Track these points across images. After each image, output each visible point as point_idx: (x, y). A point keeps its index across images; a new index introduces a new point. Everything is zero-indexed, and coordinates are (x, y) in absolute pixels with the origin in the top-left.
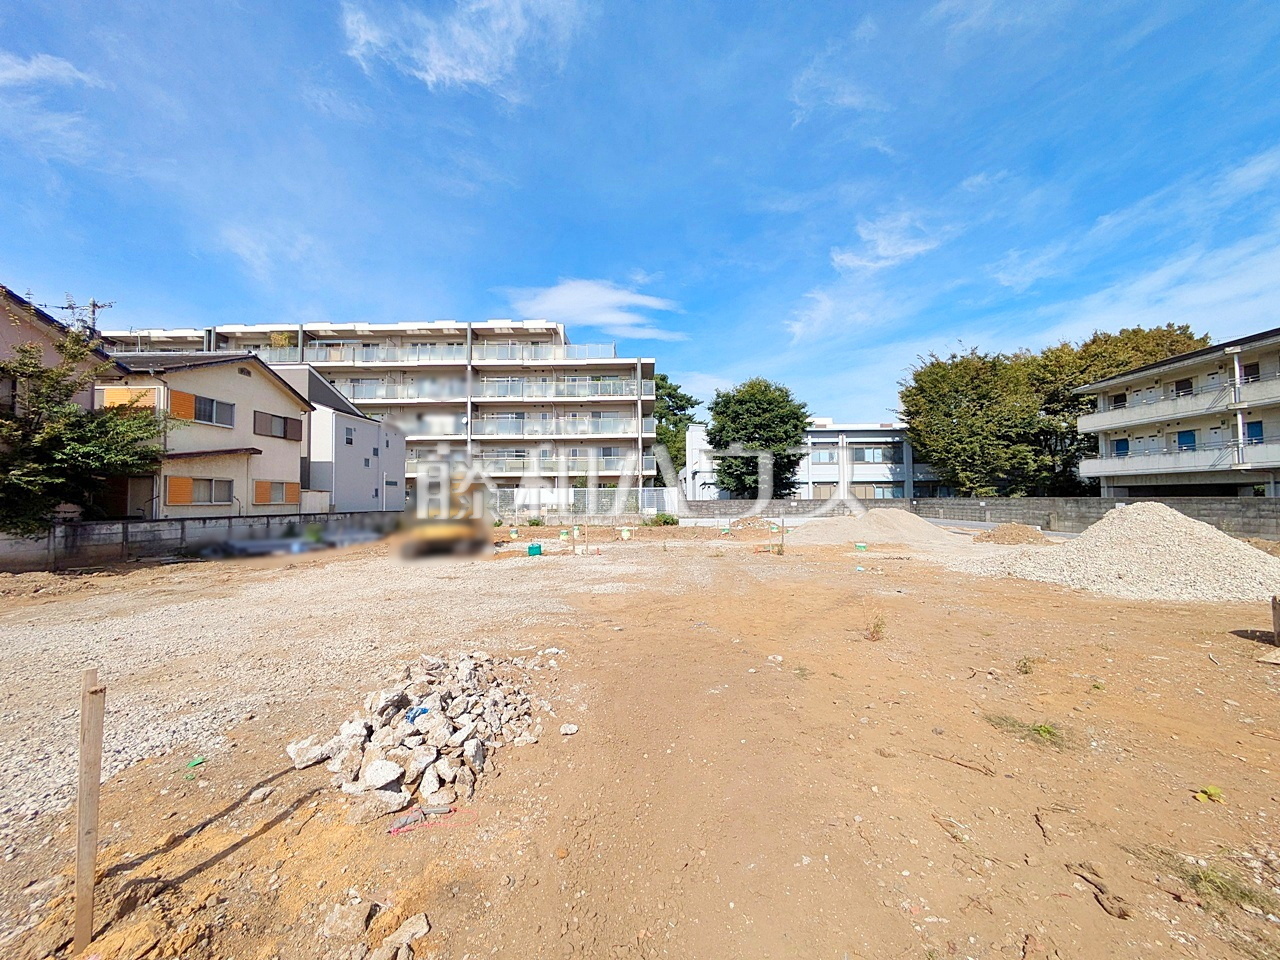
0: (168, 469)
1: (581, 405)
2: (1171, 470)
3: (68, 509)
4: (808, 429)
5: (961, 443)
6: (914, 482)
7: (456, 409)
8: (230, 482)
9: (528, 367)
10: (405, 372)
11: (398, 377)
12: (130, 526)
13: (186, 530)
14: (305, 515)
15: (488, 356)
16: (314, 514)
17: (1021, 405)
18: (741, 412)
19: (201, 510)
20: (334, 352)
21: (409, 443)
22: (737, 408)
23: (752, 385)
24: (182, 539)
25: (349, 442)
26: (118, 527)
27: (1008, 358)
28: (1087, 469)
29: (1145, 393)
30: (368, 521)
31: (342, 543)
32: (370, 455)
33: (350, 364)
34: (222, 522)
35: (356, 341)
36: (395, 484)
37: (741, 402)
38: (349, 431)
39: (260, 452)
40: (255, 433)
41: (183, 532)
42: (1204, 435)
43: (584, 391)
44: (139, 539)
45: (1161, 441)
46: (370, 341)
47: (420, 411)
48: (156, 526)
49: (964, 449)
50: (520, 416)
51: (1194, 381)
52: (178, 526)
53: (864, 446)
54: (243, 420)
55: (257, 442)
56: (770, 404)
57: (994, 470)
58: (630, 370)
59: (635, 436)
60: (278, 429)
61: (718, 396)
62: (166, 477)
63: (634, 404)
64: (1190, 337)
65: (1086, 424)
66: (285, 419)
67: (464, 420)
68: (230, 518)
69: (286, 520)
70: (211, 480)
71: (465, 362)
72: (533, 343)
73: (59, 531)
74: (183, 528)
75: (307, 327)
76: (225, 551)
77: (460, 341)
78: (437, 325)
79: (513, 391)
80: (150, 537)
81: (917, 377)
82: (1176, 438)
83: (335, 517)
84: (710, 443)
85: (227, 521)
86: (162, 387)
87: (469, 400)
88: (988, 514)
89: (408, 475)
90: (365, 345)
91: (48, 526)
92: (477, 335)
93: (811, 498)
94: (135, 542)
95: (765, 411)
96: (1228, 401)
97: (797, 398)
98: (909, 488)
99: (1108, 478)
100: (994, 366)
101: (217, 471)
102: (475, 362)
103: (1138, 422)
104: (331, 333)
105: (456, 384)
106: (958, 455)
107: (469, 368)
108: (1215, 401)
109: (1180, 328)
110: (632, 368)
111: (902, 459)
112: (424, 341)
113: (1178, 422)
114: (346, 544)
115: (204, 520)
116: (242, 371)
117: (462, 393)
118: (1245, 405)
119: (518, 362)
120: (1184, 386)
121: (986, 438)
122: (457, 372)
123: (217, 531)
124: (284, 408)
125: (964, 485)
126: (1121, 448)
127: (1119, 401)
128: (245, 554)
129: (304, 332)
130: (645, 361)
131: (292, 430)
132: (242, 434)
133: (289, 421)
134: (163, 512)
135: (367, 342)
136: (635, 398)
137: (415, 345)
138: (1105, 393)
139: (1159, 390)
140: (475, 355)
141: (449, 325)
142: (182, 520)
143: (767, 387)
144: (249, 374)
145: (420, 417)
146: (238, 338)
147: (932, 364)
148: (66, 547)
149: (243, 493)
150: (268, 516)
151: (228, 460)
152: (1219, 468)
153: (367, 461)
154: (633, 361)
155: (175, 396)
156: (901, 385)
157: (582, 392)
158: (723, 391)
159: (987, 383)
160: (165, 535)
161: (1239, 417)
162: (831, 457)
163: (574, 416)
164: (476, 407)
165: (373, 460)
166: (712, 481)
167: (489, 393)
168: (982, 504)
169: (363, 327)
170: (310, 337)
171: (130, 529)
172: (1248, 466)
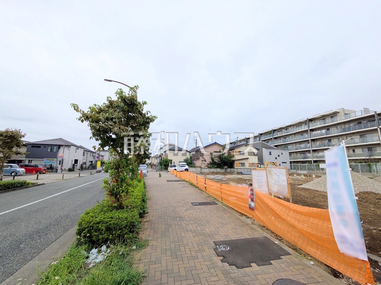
0: (236, 162)
1: (353, 133)
3: (225, 167)
8: (245, 163)
9: (328, 126)
10: (295, 134)
13: (238, 170)
15: (313, 126)
19: (240, 167)
20: (278, 133)
25: (270, 154)
33: (282, 135)
34: (242, 169)
36: (286, 163)
39: (249, 158)
40: (248, 155)
47: (300, 143)
48: (234, 169)
54: (246, 153)
58: (372, 117)
60: (253, 154)
63: (376, 129)
67: (309, 145)
70: (241, 163)
72: (331, 117)
75: (273, 129)
77: (306, 123)
86: (234, 151)
87: (310, 139)
90: (286, 129)
92: (310, 121)
94: (232, 171)
102: (310, 128)
104: (278, 129)
112: (299, 125)
116: (245, 146)
117: (308, 137)
130: (378, 112)
149: (247, 165)
150: (251, 169)
151: (244, 160)
153: (276, 158)
160: (235, 170)
163: (351, 138)
164: (314, 140)
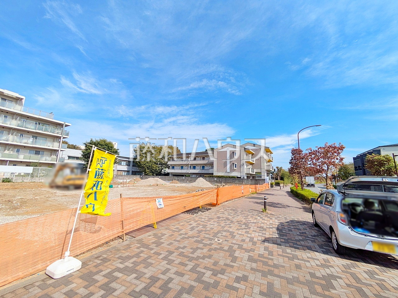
1: (28, 132)
6: (132, 171)
42: (185, 167)
53: (122, 161)
57: (152, 170)
82: (180, 167)
99: (171, 173)
111: (130, 165)
126: (173, 168)
136: (60, 136)
152: (187, 172)
161: (189, 165)
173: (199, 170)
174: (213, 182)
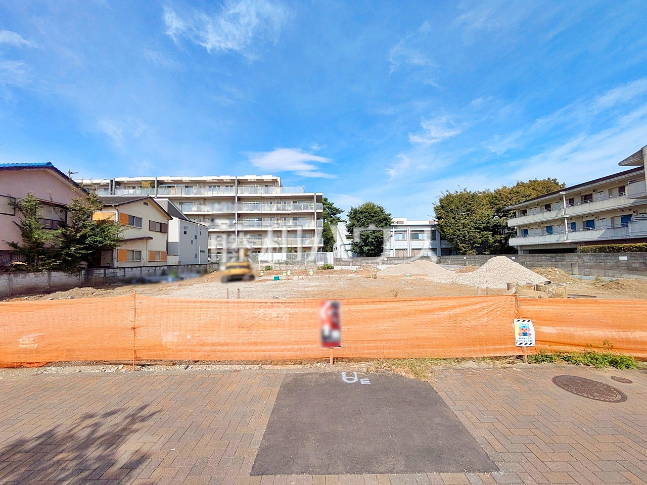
0: (118, 246)
1: (288, 214)
2: (542, 243)
3: (84, 264)
4: (392, 225)
5: (460, 231)
6: (441, 249)
7: (230, 216)
8: (140, 251)
9: (264, 197)
10: (205, 199)
11: (202, 202)
12: (106, 270)
13: (126, 272)
14: (169, 266)
15: (245, 192)
16: (173, 266)
17: (485, 213)
18: (362, 217)
19: (130, 263)
20: (172, 190)
21: (209, 232)
22: (360, 215)
23: (367, 205)
24: (124, 276)
25: (185, 233)
26: (102, 271)
27: (480, 193)
28: (512, 242)
29: (533, 209)
30: (194, 269)
31: (186, 278)
32: (193, 239)
33: (180, 196)
34: (138, 269)
35: (182, 185)
36: (204, 251)
37: (361, 213)
38: (185, 228)
39: (152, 238)
40: (149, 230)
41: (124, 273)
42: (555, 228)
43: (290, 208)
44: (109, 276)
45: (540, 230)
46: (189, 185)
47: (212, 218)
48: (114, 271)
49: (461, 234)
50: (260, 220)
51: (551, 205)
52: (123, 270)
53: (418, 232)
54: (145, 224)
55: (151, 234)
56: (375, 214)
57: (474, 243)
58: (311, 198)
59: (313, 228)
60: (158, 229)
61: (352, 210)
62: (117, 250)
63: (313, 214)
64: (557, 184)
65: (511, 222)
66: (161, 223)
67: (234, 222)
68: (141, 267)
69: (162, 268)
70: (133, 251)
71: (234, 195)
72: (266, 186)
73: (83, 272)
74: (124, 272)
75: (159, 179)
76: (142, 281)
77: (232, 185)
78: (221, 178)
79: (257, 208)
80: (113, 275)
81: (441, 201)
82: (545, 229)
83: (181, 267)
84: (348, 231)
85: (140, 268)
86: (116, 212)
87: (236, 212)
88: (467, 262)
89: (209, 248)
90: (186, 187)
91: (80, 270)
92: (240, 182)
93: (395, 256)
94: (108, 277)
95: (373, 217)
96: (562, 214)
97: (387, 211)
98: (439, 251)
99: (521, 246)
100: (474, 196)
101: (135, 247)
102: (239, 195)
103: (530, 222)
104: (170, 181)
105: (230, 205)
106: (458, 236)
107: (236, 198)
108: (557, 214)
109: (553, 180)
110: (312, 197)
111: (436, 238)
112: (214, 185)
113: (546, 222)
114: (188, 278)
115: (132, 268)
116: (145, 203)
117: (233, 209)
118: (568, 216)
119: (259, 195)
120: (548, 207)
121: (470, 229)
122: (231, 199)
123: (136, 273)
124: (160, 219)
125: (461, 250)
126: (525, 233)
127: (524, 213)
128: (150, 282)
129: (158, 181)
130: (317, 194)
131: (164, 229)
132: (144, 231)
133: (162, 224)
134: (116, 264)
135: (187, 185)
136: (313, 211)
137: (210, 187)
138: (519, 209)
139: (538, 209)
140: (239, 191)
141: (226, 178)
142: (124, 268)
143: (374, 206)
144: (147, 204)
145: (212, 220)
146: (126, 183)
147: (447, 195)
148: (85, 279)
149: (145, 256)
150: (155, 266)
151: (140, 242)
152: (559, 242)
153: (192, 241)
154: (313, 194)
155: (121, 216)
156: (434, 205)
157: (289, 208)
158: (354, 208)
159: (470, 204)
160: (118, 274)
161: (566, 221)
162: (404, 238)
163: (285, 219)
164: (239, 215)
165: (194, 241)
166: (349, 249)
167: (246, 209)
168: (465, 258)
169: (186, 179)
170: (160, 183)
171: (107, 272)
172: (569, 241)
173: (603, 231)
174: (611, 268)
